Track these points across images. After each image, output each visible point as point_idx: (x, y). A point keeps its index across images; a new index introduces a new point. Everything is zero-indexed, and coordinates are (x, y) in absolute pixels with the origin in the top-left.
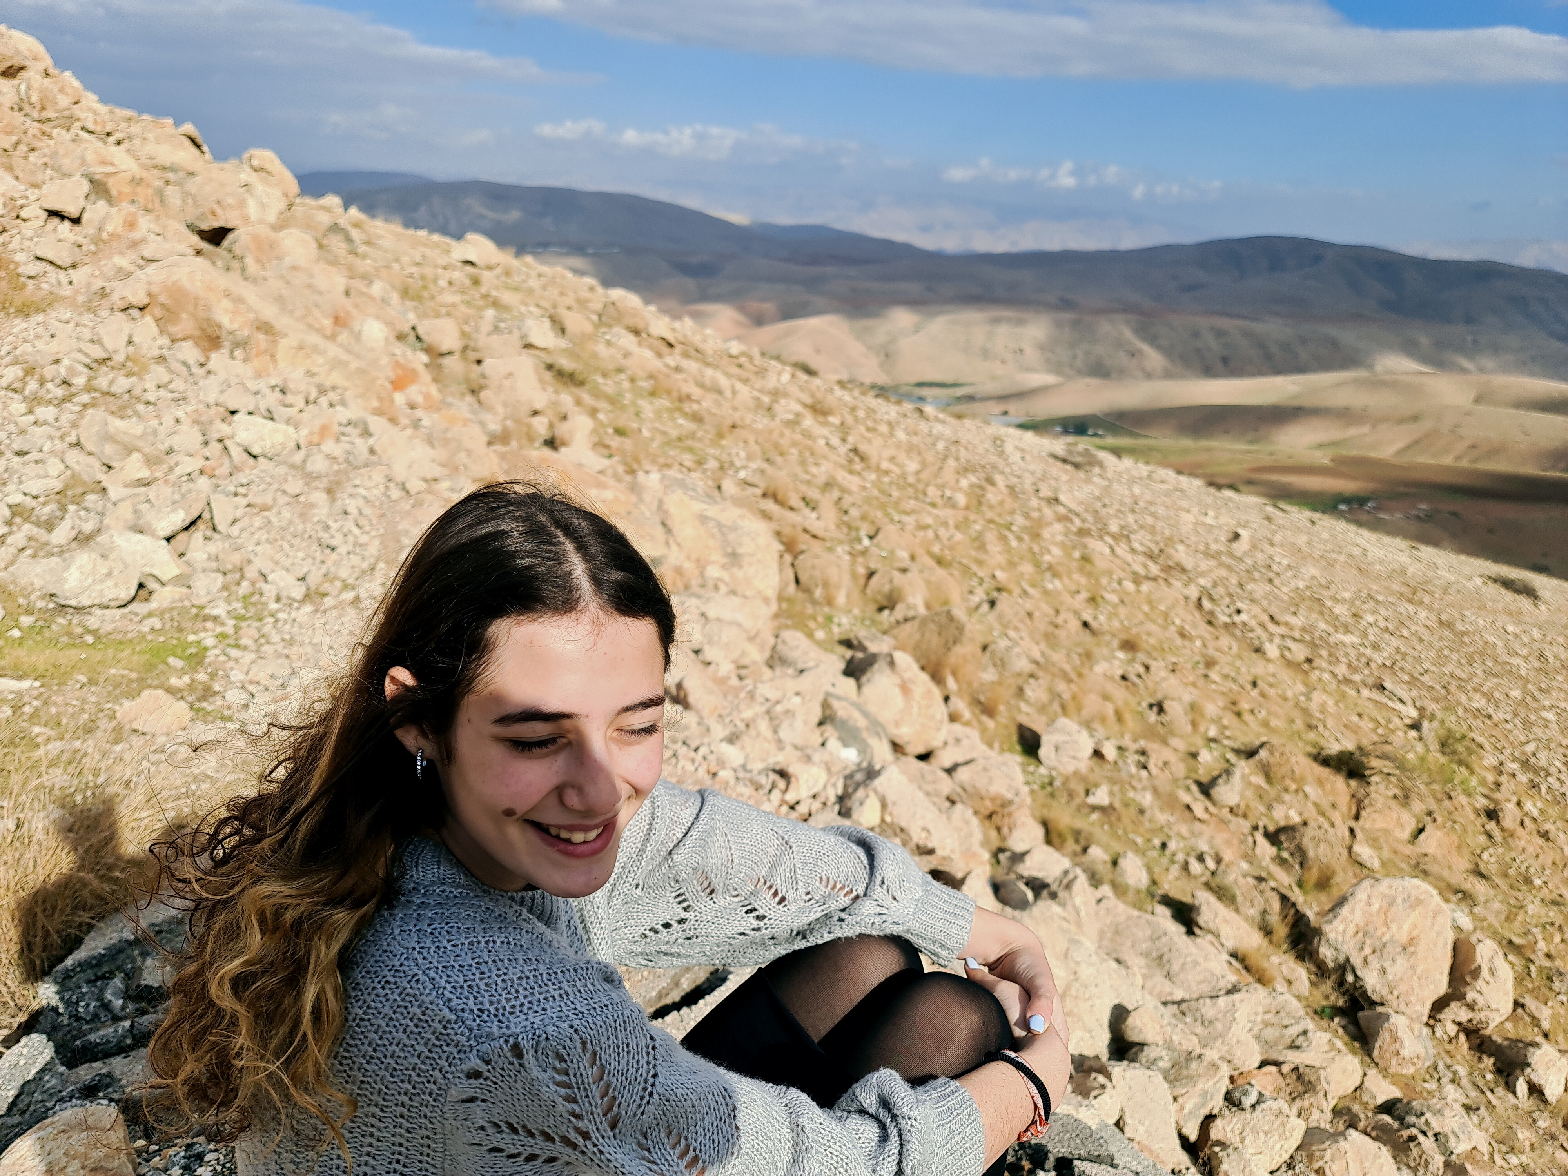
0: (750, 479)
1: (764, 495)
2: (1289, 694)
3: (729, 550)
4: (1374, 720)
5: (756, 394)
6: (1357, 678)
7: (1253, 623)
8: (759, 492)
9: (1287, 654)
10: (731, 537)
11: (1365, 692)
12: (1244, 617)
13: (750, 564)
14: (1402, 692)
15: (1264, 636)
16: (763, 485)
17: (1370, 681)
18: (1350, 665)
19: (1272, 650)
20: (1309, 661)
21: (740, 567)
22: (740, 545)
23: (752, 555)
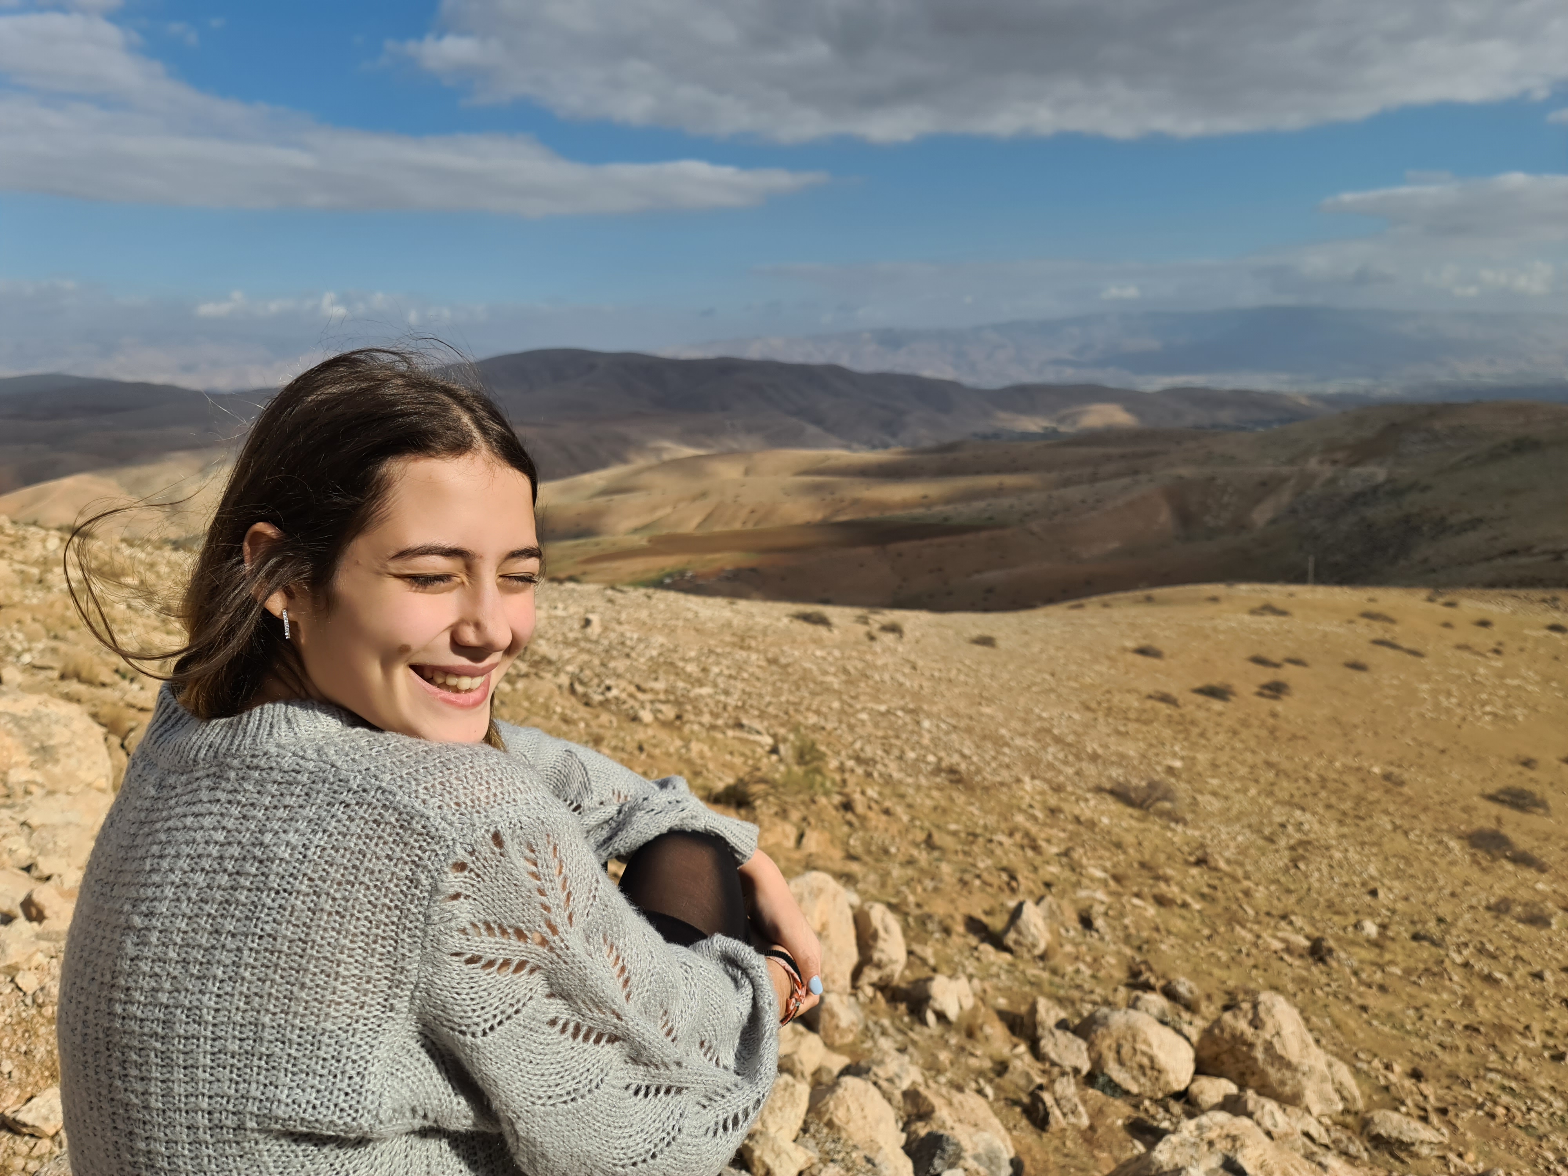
0: (38, 662)
1: (63, 677)
2: (672, 750)
3: (36, 745)
4: (742, 754)
5: (17, 567)
6: (720, 722)
7: (624, 696)
8: (55, 674)
9: (660, 716)
10: (35, 730)
11: (730, 733)
12: (614, 692)
13: (69, 756)
14: (757, 725)
15: (637, 705)
16: (58, 665)
17: (731, 722)
18: (712, 713)
19: (646, 716)
20: (679, 717)
21: (57, 761)
22: (50, 736)
23: (69, 744)
